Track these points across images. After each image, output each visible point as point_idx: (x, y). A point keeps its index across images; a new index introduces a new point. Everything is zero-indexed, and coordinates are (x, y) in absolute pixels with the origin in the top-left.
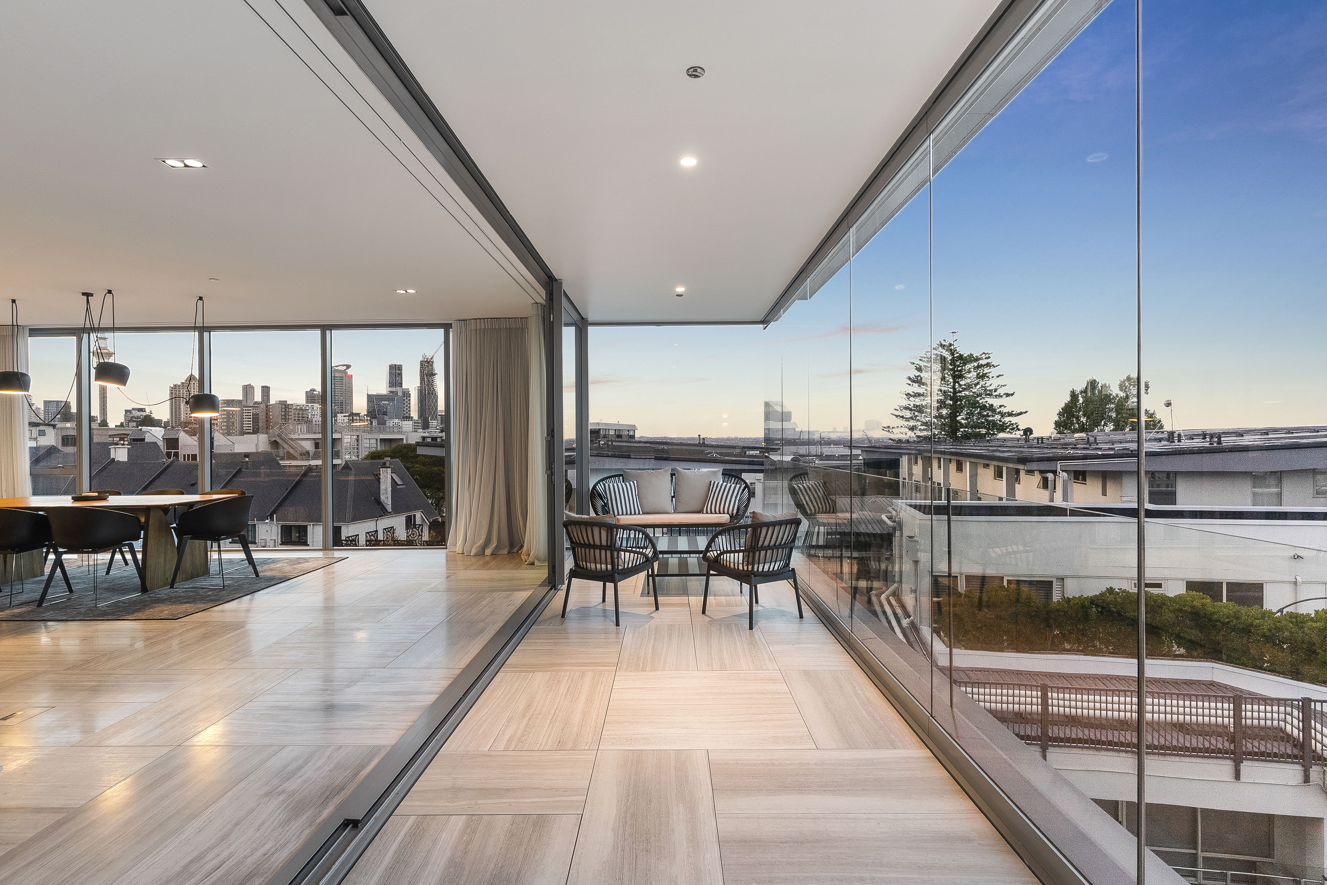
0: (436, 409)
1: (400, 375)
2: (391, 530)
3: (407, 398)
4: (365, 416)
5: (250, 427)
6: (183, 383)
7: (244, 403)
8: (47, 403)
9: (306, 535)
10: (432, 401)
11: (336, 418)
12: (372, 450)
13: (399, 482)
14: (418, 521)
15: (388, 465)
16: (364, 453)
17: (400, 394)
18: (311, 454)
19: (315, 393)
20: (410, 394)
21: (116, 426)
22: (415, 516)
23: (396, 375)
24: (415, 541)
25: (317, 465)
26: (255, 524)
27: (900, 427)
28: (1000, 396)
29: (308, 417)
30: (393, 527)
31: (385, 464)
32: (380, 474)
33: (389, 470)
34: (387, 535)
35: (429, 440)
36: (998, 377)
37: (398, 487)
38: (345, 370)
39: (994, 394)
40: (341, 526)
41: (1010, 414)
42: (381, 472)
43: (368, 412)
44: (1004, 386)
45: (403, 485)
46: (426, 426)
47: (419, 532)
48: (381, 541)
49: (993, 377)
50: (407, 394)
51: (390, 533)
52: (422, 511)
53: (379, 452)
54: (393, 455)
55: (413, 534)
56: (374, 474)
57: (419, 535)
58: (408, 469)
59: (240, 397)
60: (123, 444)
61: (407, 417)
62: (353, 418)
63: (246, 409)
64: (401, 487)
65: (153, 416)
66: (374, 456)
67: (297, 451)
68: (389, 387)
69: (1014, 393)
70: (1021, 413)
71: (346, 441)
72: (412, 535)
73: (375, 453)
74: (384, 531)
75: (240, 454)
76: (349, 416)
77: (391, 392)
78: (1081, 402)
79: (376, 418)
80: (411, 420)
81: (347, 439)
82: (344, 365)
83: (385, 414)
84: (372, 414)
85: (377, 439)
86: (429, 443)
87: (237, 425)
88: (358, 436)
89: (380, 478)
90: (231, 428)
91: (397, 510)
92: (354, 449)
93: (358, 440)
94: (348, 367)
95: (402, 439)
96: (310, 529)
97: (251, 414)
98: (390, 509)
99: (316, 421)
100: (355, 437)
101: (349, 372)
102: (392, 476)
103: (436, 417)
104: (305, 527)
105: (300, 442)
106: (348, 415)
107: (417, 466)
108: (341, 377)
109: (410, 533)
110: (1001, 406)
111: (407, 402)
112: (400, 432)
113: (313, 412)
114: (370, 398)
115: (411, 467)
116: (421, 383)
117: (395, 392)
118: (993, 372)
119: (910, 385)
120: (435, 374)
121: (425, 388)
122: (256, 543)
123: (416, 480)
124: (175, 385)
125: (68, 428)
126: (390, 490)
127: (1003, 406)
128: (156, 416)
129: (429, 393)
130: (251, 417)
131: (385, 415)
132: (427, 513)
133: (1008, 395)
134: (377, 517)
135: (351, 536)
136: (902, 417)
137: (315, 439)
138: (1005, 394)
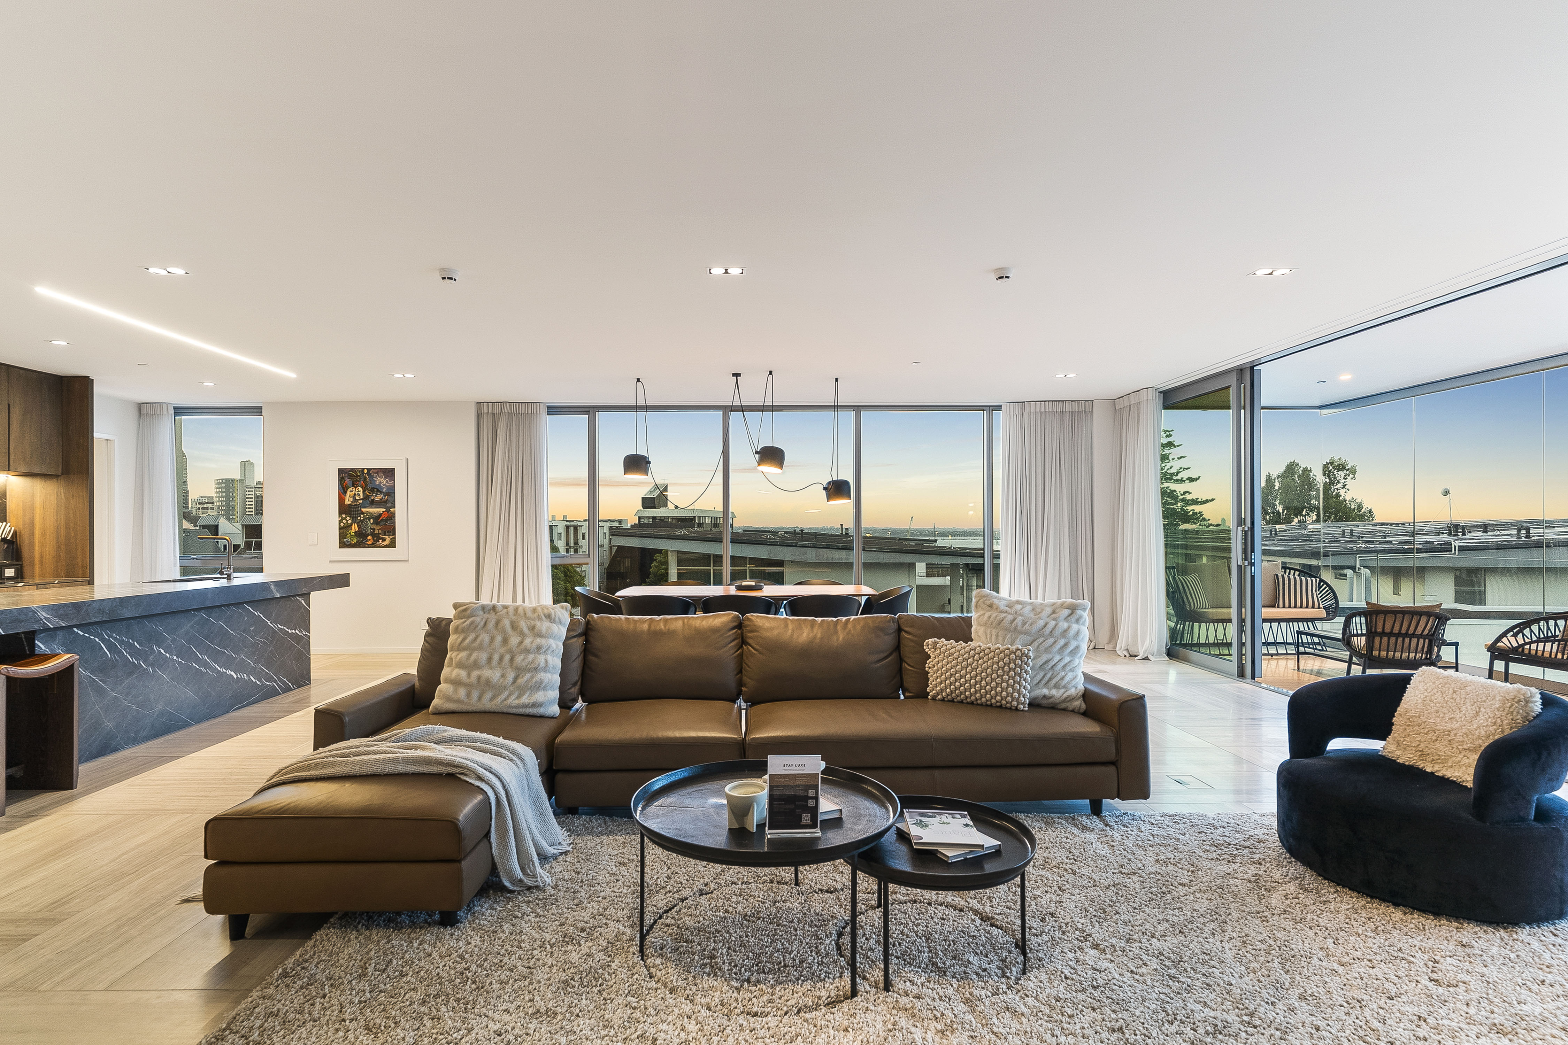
28: (1182, 481)
36: (1178, 459)
39: (1175, 479)
41: (1195, 502)
44: (1187, 469)
49: (1173, 459)
69: (1199, 477)
70: (1207, 501)
78: (1277, 488)
110: (1185, 493)
118: (1175, 453)
130: (253, 500)
133: (1191, 480)
138: (1188, 478)
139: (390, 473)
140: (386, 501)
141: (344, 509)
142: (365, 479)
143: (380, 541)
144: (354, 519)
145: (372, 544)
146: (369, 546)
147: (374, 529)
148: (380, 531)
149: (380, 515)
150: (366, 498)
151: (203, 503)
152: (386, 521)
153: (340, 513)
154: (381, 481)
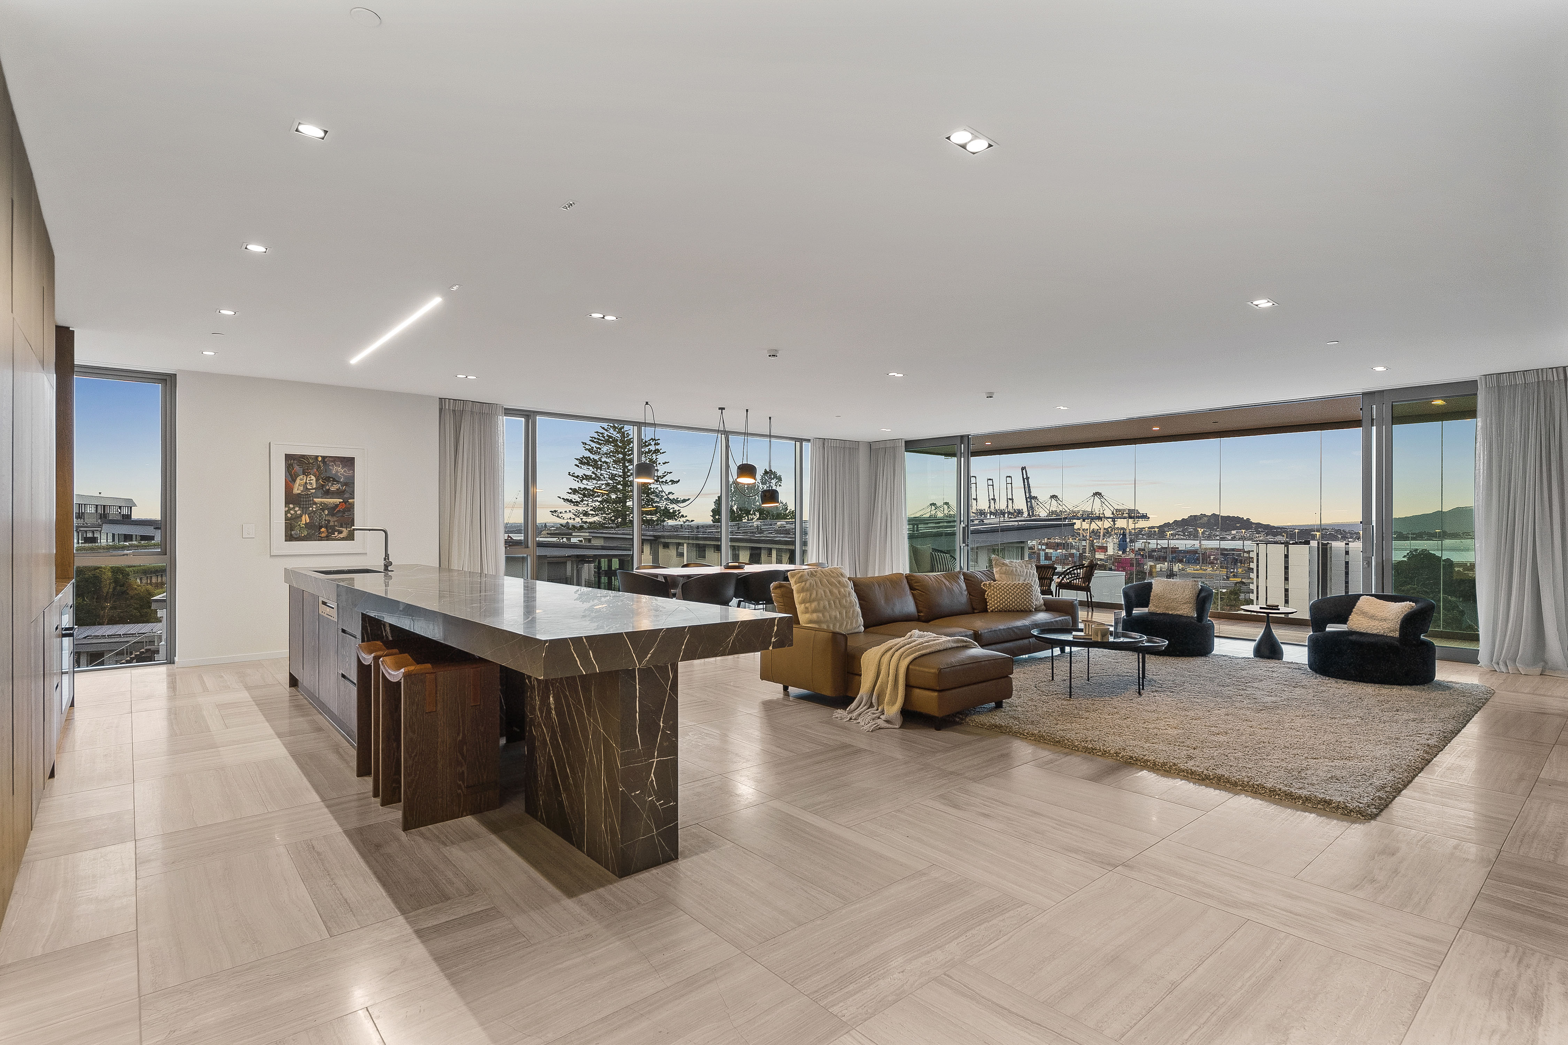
27: (568, 512)
28: (666, 482)
36: (664, 464)
39: (661, 481)
41: (676, 501)
44: (670, 473)
49: (659, 464)
69: (679, 480)
70: (684, 501)
110: (670, 493)
118: (661, 458)
119: (578, 466)
127: (671, 493)
133: (673, 482)
136: (571, 501)
138: (671, 481)
139: (349, 462)
140: (343, 492)
141: (291, 499)
142: (319, 467)
143: (336, 533)
144: (305, 510)
145: (327, 536)
146: (321, 539)
147: (329, 521)
148: (336, 523)
149: (337, 506)
150: (320, 487)
152: (344, 512)
153: (287, 503)
154: (338, 470)
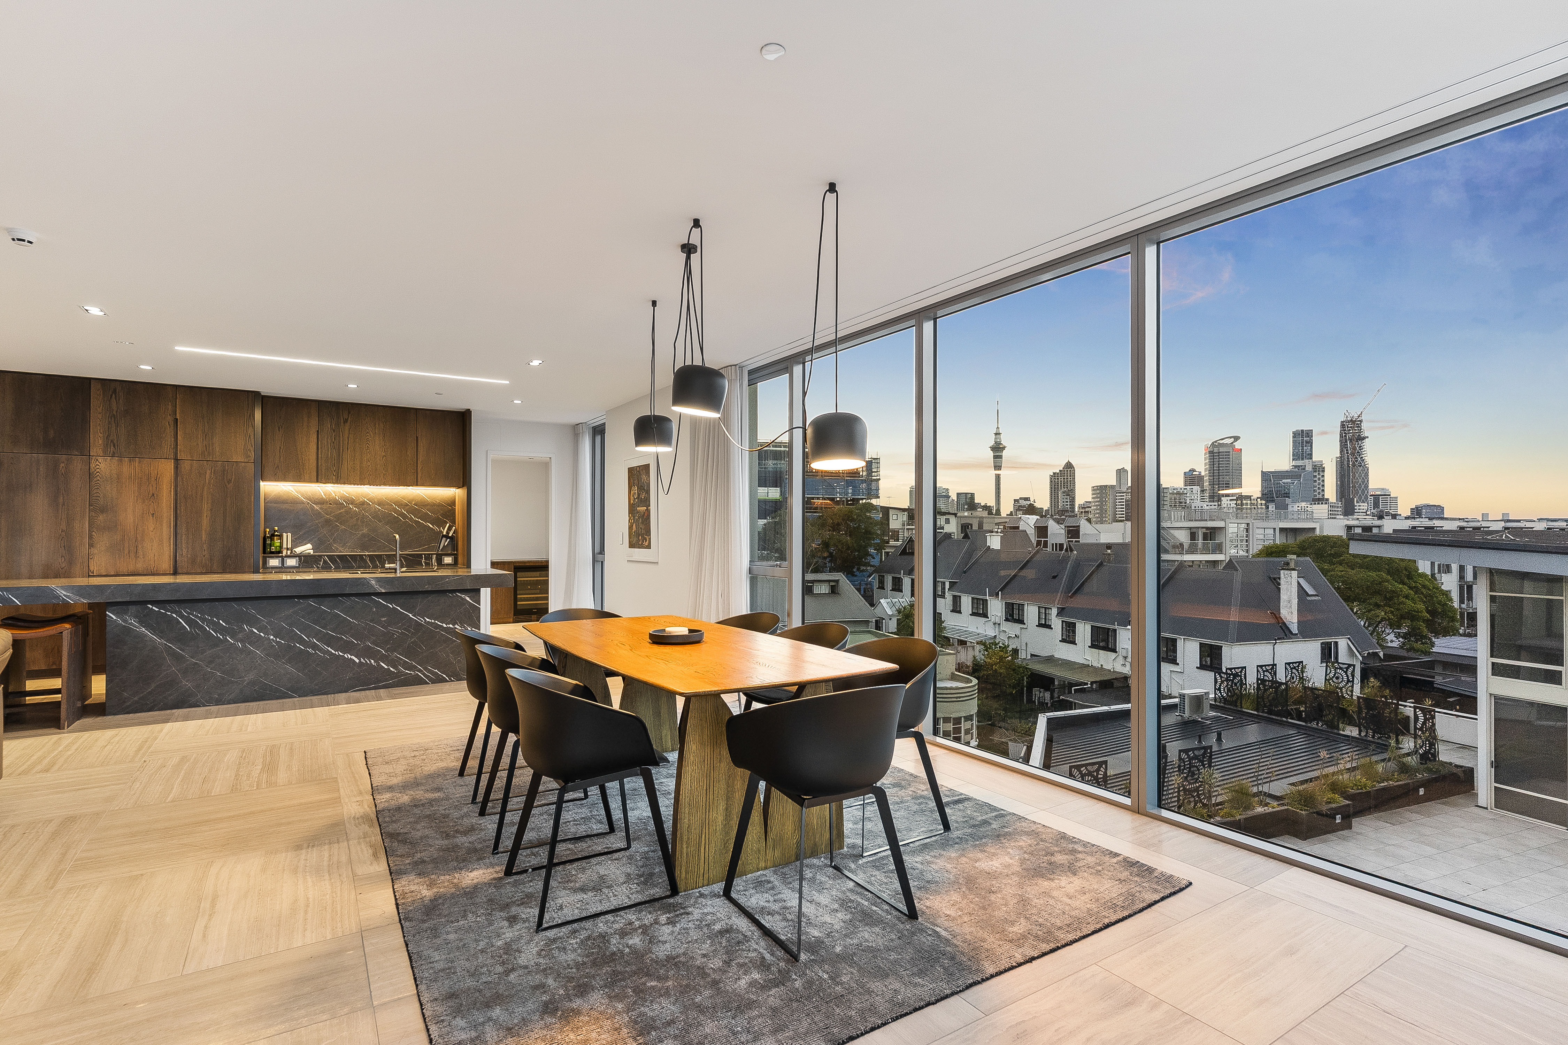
0: (1367, 486)
1: (1310, 443)
2: (1298, 666)
3: (1319, 474)
4: (1259, 500)
5: (1123, 514)
6: (1060, 471)
7: (1117, 489)
8: (958, 494)
9: (1175, 651)
10: (1360, 476)
11: (1219, 503)
12: (1267, 543)
13: (1310, 591)
14: (1343, 657)
15: (1292, 565)
16: (1256, 547)
17: (1309, 468)
18: (1186, 546)
19: (1194, 473)
20: (1324, 468)
21: (1007, 515)
22: (1336, 643)
23: (1302, 444)
24: (1341, 689)
25: (1193, 561)
26: (1116, 630)
29: (1185, 503)
30: (1302, 662)
31: (1288, 564)
32: (1279, 578)
33: (1295, 574)
34: (1292, 673)
35: (1358, 531)
37: (1309, 598)
38: (1232, 443)
40: (1222, 646)
42: (1282, 576)
43: (1263, 494)
45: (1317, 595)
46: (1349, 511)
47: (1347, 676)
48: (1283, 684)
50: (1319, 469)
51: (1298, 670)
52: (1349, 638)
53: (1277, 547)
54: (1302, 551)
55: (1337, 678)
56: (1270, 578)
57: (1348, 681)
58: (1325, 572)
59: (1113, 482)
60: (997, 532)
61: (1319, 500)
62: (1242, 502)
63: (1120, 495)
64: (1313, 598)
65: (1035, 504)
66: (1270, 552)
67: (1168, 543)
68: (1293, 460)
71: (1231, 530)
72: (1334, 679)
73: (1271, 547)
74: (1287, 666)
75: (1103, 544)
76: (1237, 500)
77: (1295, 467)
79: (1273, 501)
80: (1326, 503)
81: (1233, 528)
82: (1230, 438)
83: (1287, 495)
84: (1268, 496)
85: (1274, 529)
86: (1359, 534)
87: (1110, 512)
88: (1248, 524)
89: (1279, 584)
90: (1104, 515)
91: (1307, 631)
92: (1242, 541)
93: (1247, 530)
94: (1236, 438)
95: (1314, 529)
96: (1180, 644)
97: (1124, 501)
98: (1295, 630)
99: (1195, 507)
100: (1243, 526)
101: (1237, 445)
102: (1299, 583)
103: (1366, 498)
104: (1174, 641)
105: (1172, 531)
106: (1235, 498)
107: (1341, 568)
108: (1226, 452)
109: (1332, 675)
111: (1319, 479)
112: (1312, 519)
113: (1193, 496)
114: (1266, 477)
115: (1329, 571)
116: (1341, 452)
117: (1302, 466)
120: (1364, 438)
121: (1348, 458)
122: (1117, 652)
123: (1338, 589)
124: (1054, 473)
125: (966, 517)
126: (1295, 601)
128: (1038, 505)
129: (1354, 465)
130: (1124, 503)
131: (1287, 497)
132: (1357, 640)
134: (1275, 640)
135: (1235, 668)
137: (1190, 528)
140: (646, 500)
142: (638, 477)
143: (645, 541)
144: (634, 518)
145: (641, 544)
147: (642, 529)
148: (644, 531)
149: (644, 514)
150: (638, 496)
151: (1085, 508)
152: (647, 519)
154: (644, 478)
